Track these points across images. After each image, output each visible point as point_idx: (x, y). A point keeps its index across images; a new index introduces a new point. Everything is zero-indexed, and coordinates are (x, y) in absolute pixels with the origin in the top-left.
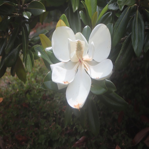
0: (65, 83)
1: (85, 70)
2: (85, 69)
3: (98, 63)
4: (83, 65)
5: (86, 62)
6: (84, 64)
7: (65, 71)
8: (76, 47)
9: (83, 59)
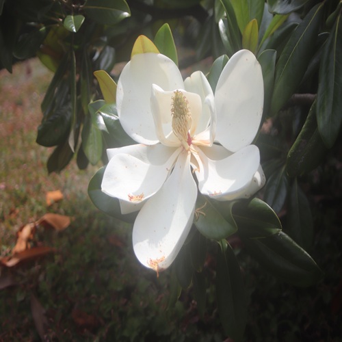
0: (131, 198)
1: (192, 169)
2: (191, 167)
3: (231, 153)
4: (189, 156)
5: (199, 150)
6: (192, 154)
7: (144, 166)
8: (172, 107)
9: (193, 141)
